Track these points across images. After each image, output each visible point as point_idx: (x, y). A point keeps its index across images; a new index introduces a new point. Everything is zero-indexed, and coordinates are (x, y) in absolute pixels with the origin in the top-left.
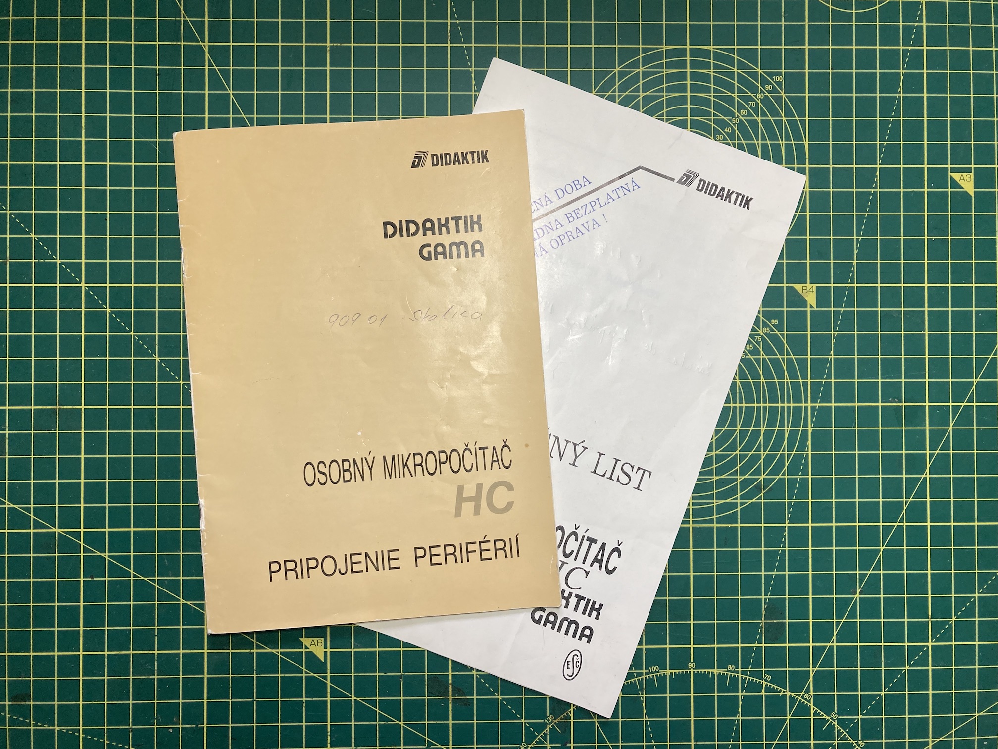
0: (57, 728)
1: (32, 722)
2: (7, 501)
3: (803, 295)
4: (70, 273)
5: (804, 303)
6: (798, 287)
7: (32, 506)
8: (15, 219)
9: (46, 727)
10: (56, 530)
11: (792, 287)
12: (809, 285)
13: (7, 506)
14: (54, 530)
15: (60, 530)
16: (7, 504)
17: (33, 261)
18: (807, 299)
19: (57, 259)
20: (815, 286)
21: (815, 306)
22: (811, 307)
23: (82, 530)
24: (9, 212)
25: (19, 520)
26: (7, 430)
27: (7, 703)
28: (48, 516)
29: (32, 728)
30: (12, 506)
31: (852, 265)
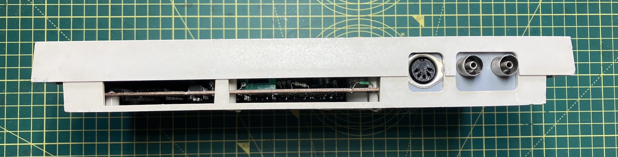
3: (418, 21)
5: (417, 24)
6: (415, 16)
10: (31, 144)
11: (412, 17)
12: (420, 15)
13: (5, 132)
16: (5, 130)
18: (419, 22)
20: (424, 15)
21: (423, 25)
22: (422, 26)
23: (44, 144)
25: (11, 139)
28: (26, 136)
31: (442, 5)
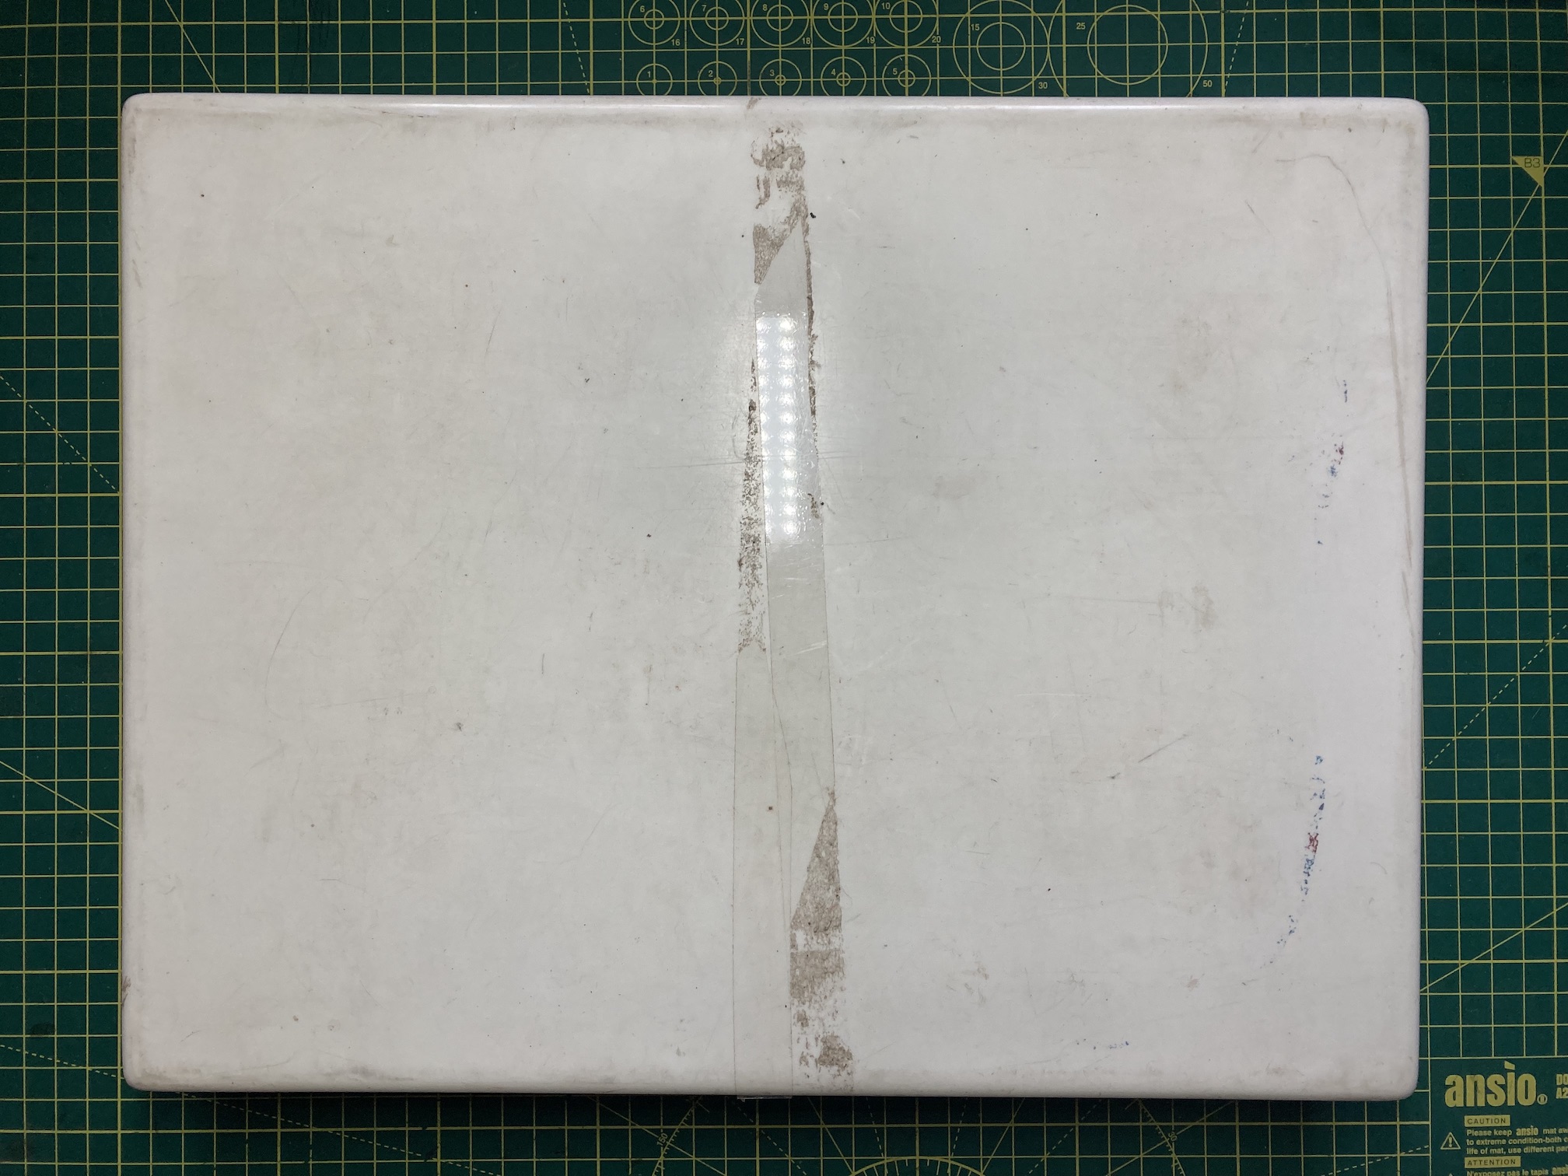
0: (88, 1068)
1: (56, 1061)
2: (24, 775)
4: (104, 479)
7: (56, 780)
8: (34, 410)
9: (74, 1067)
14: (85, 811)
15: (92, 812)
17: (57, 464)
19: (87, 461)
24: (25, 401)
26: (24, 682)
27: (24, 1036)
29: (56, 1068)
30: (31, 780)
